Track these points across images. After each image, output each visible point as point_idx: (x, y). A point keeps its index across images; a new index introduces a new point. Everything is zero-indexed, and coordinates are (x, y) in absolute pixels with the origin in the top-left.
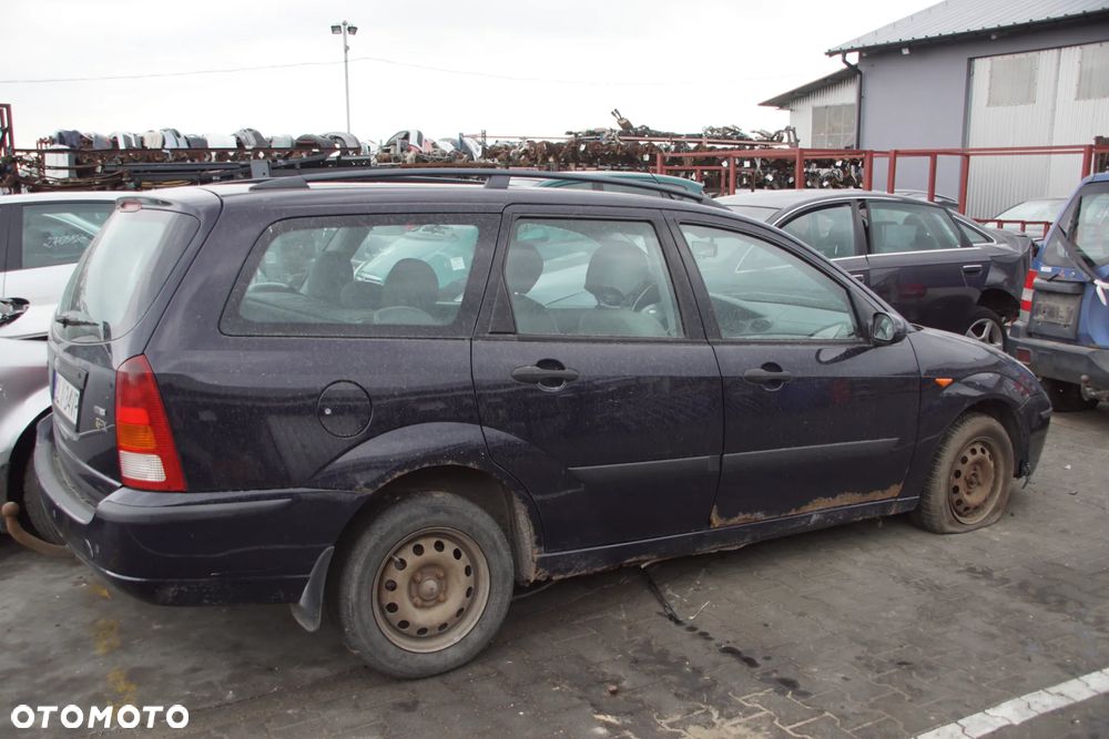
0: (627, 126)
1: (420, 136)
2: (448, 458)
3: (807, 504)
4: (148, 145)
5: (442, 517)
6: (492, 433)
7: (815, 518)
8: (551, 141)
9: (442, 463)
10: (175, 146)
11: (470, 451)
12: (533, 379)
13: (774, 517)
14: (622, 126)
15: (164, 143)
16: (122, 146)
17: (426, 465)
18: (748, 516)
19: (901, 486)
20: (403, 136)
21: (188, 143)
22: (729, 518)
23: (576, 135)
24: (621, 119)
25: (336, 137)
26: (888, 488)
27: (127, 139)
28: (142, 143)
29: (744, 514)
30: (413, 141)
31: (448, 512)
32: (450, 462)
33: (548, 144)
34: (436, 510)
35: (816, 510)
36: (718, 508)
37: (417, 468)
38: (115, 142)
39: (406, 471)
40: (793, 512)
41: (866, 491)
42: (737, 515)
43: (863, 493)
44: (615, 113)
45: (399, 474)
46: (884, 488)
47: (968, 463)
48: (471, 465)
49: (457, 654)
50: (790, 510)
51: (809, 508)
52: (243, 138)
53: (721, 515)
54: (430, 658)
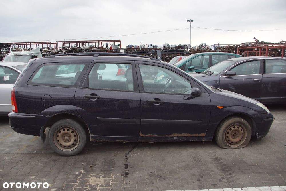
0: (258, 41)
1: (205, 44)
2: (67, 112)
3: (171, 134)
4: (145, 47)
5: (68, 124)
6: (78, 108)
7: (175, 138)
8: (230, 45)
9: (66, 113)
10: (150, 47)
11: (73, 111)
12: (88, 97)
13: (160, 136)
14: (256, 41)
15: (148, 47)
16: (140, 47)
17: (62, 113)
18: (152, 135)
19: (205, 134)
20: (201, 45)
21: (153, 47)
22: (145, 134)
23: (244, 44)
24: (256, 40)
25: (186, 45)
26: (201, 134)
27: (141, 46)
28: (144, 47)
29: (150, 134)
30: (204, 45)
31: (69, 123)
32: (68, 113)
33: (230, 46)
34: (66, 123)
35: (175, 136)
36: (141, 131)
37: (60, 113)
38: (139, 46)
39: (58, 114)
40: (167, 136)
41: (192, 133)
42: (148, 134)
43: (192, 134)
44: (255, 38)
45: (56, 114)
46: (199, 133)
47: (232, 130)
48: (72, 114)
49: (71, 153)
50: (166, 135)
51: (172, 135)
52: (165, 46)
53: (142, 133)
54: (65, 152)
